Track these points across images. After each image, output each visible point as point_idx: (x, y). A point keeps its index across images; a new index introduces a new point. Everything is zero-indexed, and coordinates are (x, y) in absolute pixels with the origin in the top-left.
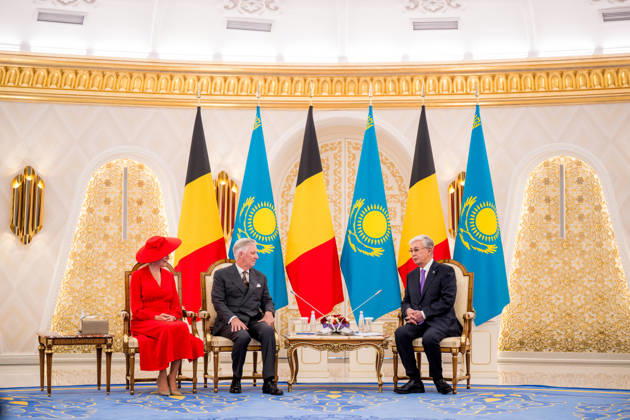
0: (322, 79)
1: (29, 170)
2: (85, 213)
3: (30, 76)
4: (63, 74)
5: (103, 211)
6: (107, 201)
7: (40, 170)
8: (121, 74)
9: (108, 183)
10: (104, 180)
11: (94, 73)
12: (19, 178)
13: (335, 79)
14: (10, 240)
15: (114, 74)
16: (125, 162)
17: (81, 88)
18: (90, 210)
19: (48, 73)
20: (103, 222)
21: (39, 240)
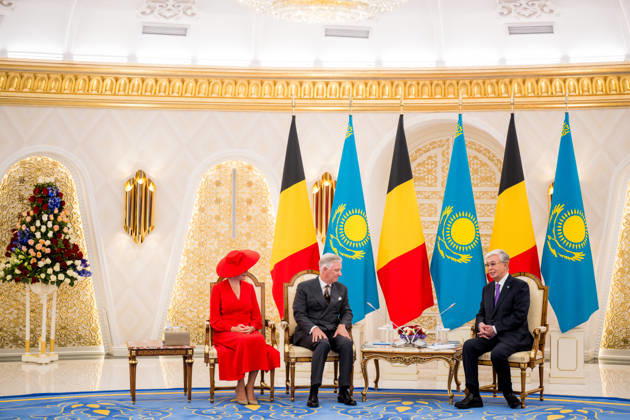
0: (421, 83)
1: (140, 174)
2: (197, 212)
3: (139, 85)
4: (170, 82)
5: (214, 209)
6: (218, 201)
7: (152, 173)
8: (226, 81)
9: (218, 184)
10: (214, 180)
11: (200, 81)
12: (132, 181)
13: (435, 82)
14: (124, 239)
15: (219, 81)
16: (234, 163)
17: (188, 95)
18: (202, 210)
19: (156, 81)
20: (214, 221)
21: (152, 239)
